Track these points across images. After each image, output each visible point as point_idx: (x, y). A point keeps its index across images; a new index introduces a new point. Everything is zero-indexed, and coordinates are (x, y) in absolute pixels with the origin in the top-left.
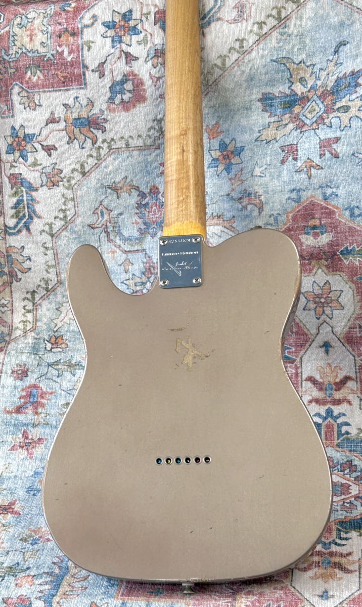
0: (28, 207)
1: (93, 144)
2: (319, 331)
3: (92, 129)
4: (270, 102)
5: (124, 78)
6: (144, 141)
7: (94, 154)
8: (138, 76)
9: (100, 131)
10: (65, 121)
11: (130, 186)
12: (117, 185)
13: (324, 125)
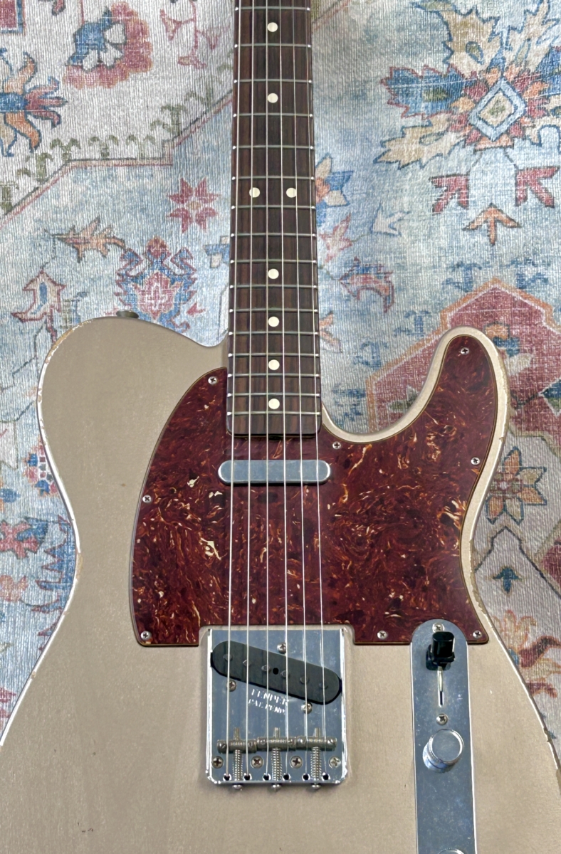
1: (31, 148)
2: (492, 545)
3: (30, 118)
4: (406, 85)
5: (107, 18)
6: (140, 148)
7: (34, 169)
8: (136, 15)
9: (49, 123)
11: (106, 237)
12: (78, 234)
13: (524, 140)
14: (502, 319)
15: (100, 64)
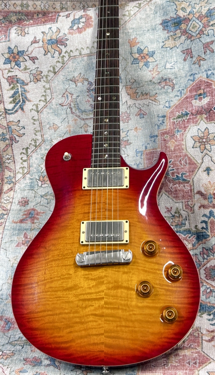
0: (22, 96)
1: (59, 54)
2: (203, 160)
3: (58, 45)
4: (167, 24)
6: (90, 50)
7: (61, 61)
9: (64, 46)
10: (43, 42)
11: (83, 78)
12: (75, 78)
13: (204, 35)
14: (202, 88)
15: (78, 28)
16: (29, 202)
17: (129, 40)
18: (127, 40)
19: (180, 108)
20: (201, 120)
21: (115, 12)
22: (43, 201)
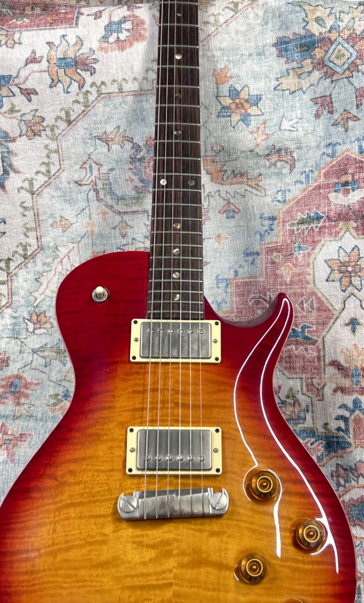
0: (4, 161)
1: (79, 88)
2: (345, 305)
3: (79, 71)
6: (140, 85)
7: (81, 100)
9: (89, 73)
10: (48, 61)
11: (123, 137)
12: (108, 135)
13: (358, 72)
14: (350, 171)
15: (118, 40)
16: (9, 362)
17: (215, 70)
18: (210, 69)
19: (305, 205)
20: (346, 231)
21: (191, 14)
22: (37, 360)
